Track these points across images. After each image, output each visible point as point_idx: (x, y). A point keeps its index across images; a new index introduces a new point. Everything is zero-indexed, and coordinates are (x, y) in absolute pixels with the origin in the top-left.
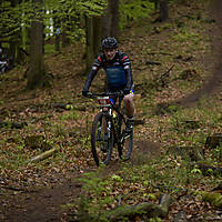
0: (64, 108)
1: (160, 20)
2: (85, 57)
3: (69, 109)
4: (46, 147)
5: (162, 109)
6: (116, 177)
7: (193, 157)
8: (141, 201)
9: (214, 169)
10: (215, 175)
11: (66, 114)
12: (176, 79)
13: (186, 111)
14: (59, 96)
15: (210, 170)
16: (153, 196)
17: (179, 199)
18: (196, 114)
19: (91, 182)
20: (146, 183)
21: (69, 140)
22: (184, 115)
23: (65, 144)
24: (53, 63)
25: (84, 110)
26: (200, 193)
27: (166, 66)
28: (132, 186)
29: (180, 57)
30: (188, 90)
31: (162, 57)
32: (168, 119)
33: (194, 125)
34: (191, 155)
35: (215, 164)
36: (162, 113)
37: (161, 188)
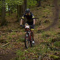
0: (11, 31)
2: (17, 17)
3: (13, 32)
4: (6, 42)
5: (39, 32)
6: (26, 51)
7: (48, 45)
8: (33, 58)
9: (54, 48)
11: (12, 33)
12: (43, 23)
14: (10, 28)
15: (53, 49)
16: (36, 56)
17: (44, 57)
18: (49, 33)
19: (19, 52)
20: (34, 52)
21: (13, 40)
22: (45, 33)
23: (12, 41)
25: (17, 32)
26: (50, 55)
27: (40, 19)
28: (31, 53)
29: (44, 17)
30: (46, 26)
31: (39, 17)
32: (41, 34)
33: (48, 36)
34: (47, 45)
35: (54, 47)
36: (39, 33)
37: (39, 54)
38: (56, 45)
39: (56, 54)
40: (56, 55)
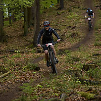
0: (14, 52)
1: (60, 9)
2: (24, 27)
3: (16, 52)
5: (61, 52)
6: (39, 85)
8: (51, 97)
9: (87, 81)
10: (87, 84)
11: (15, 55)
12: (68, 37)
13: (73, 53)
14: (11, 46)
15: (85, 81)
16: (57, 94)
17: (70, 96)
18: (78, 54)
19: (27, 88)
20: (54, 88)
21: (16, 67)
22: (72, 55)
23: (14, 70)
24: (8, 30)
25: (24, 53)
26: (80, 93)
27: (63, 31)
28: (47, 90)
29: (70, 27)
30: (74, 42)
31: (61, 27)
32: (64, 57)
33: (76, 60)
34: (76, 74)
35: (87, 78)
36: (62, 54)
37: (61, 91)
38: (91, 76)
39: (90, 90)
40: (91, 93)
